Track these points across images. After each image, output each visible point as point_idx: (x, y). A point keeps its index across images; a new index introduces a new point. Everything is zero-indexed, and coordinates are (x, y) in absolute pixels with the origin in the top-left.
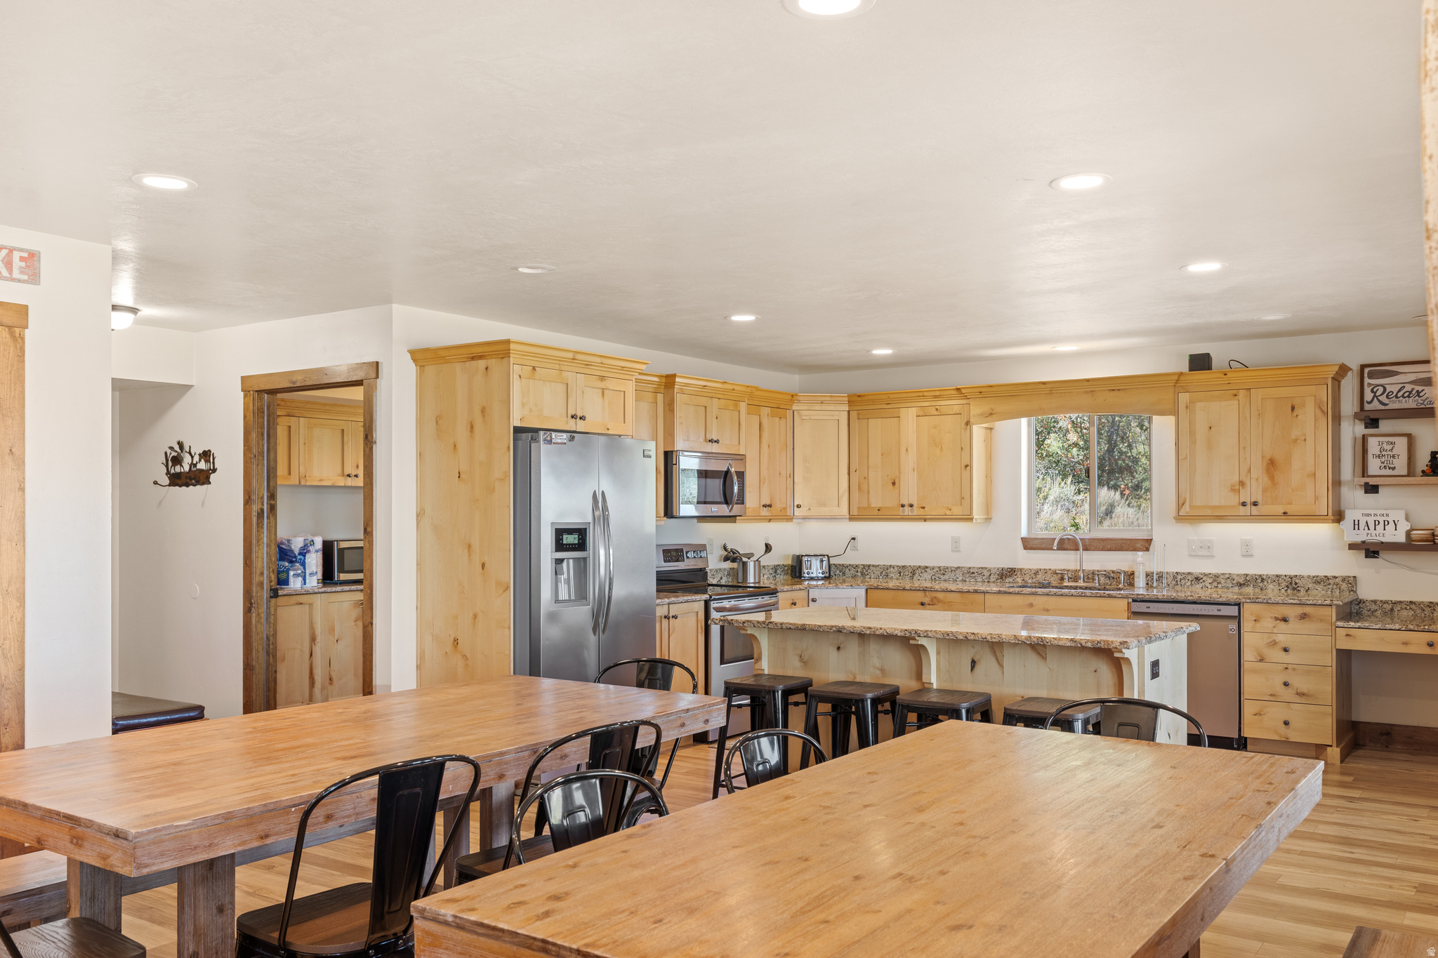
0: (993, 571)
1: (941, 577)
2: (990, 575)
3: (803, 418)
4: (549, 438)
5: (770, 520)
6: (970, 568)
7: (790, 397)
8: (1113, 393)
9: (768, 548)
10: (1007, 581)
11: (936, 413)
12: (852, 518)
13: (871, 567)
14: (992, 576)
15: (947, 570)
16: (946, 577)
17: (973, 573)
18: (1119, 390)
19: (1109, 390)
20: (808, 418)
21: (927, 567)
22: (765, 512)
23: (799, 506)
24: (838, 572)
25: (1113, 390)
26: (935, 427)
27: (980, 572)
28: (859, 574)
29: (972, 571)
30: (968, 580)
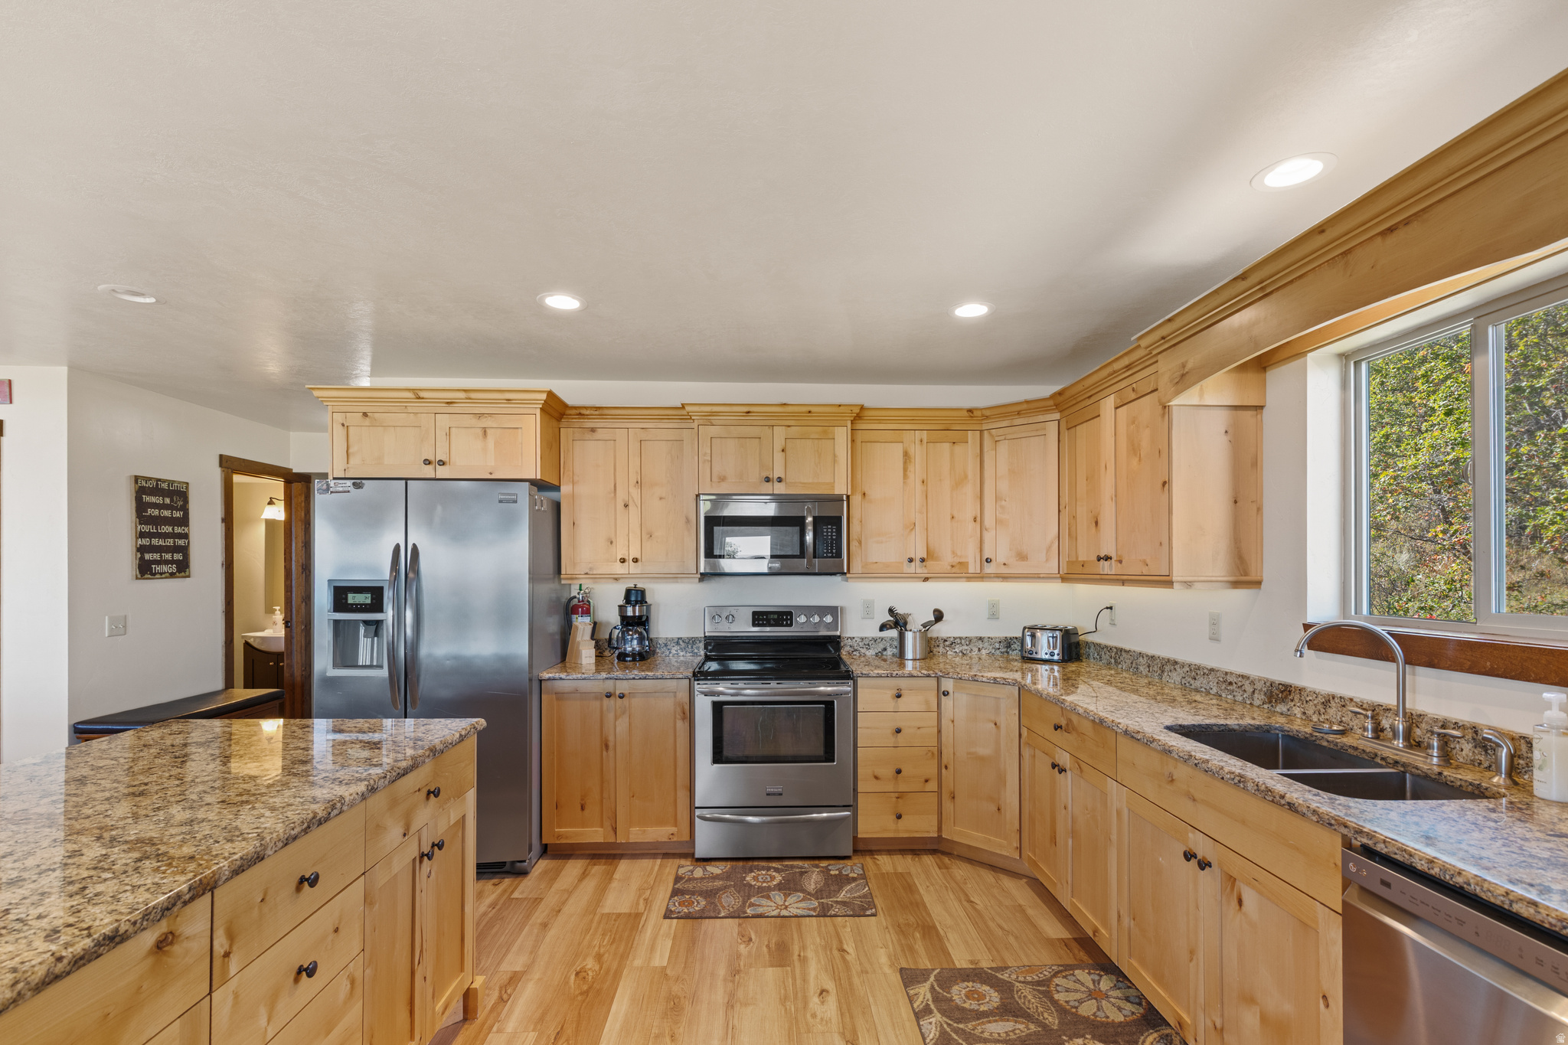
0: (1258, 686)
1: (1192, 682)
2: (1254, 692)
3: (997, 439)
4: (325, 487)
5: (926, 579)
6: (1226, 673)
7: (966, 414)
8: (1392, 240)
9: (939, 616)
10: (1278, 709)
11: (1133, 396)
12: (1064, 579)
13: (1123, 653)
14: (1256, 695)
15: (1198, 672)
16: (1197, 684)
17: (1231, 683)
18: (1406, 222)
19: (1383, 234)
20: (1003, 437)
21: (1176, 663)
22: (916, 568)
23: (988, 561)
24: (1096, 654)
25: (1391, 230)
26: (1133, 422)
27: (1240, 684)
28: (1113, 661)
29: (1230, 679)
30: (1224, 695)
